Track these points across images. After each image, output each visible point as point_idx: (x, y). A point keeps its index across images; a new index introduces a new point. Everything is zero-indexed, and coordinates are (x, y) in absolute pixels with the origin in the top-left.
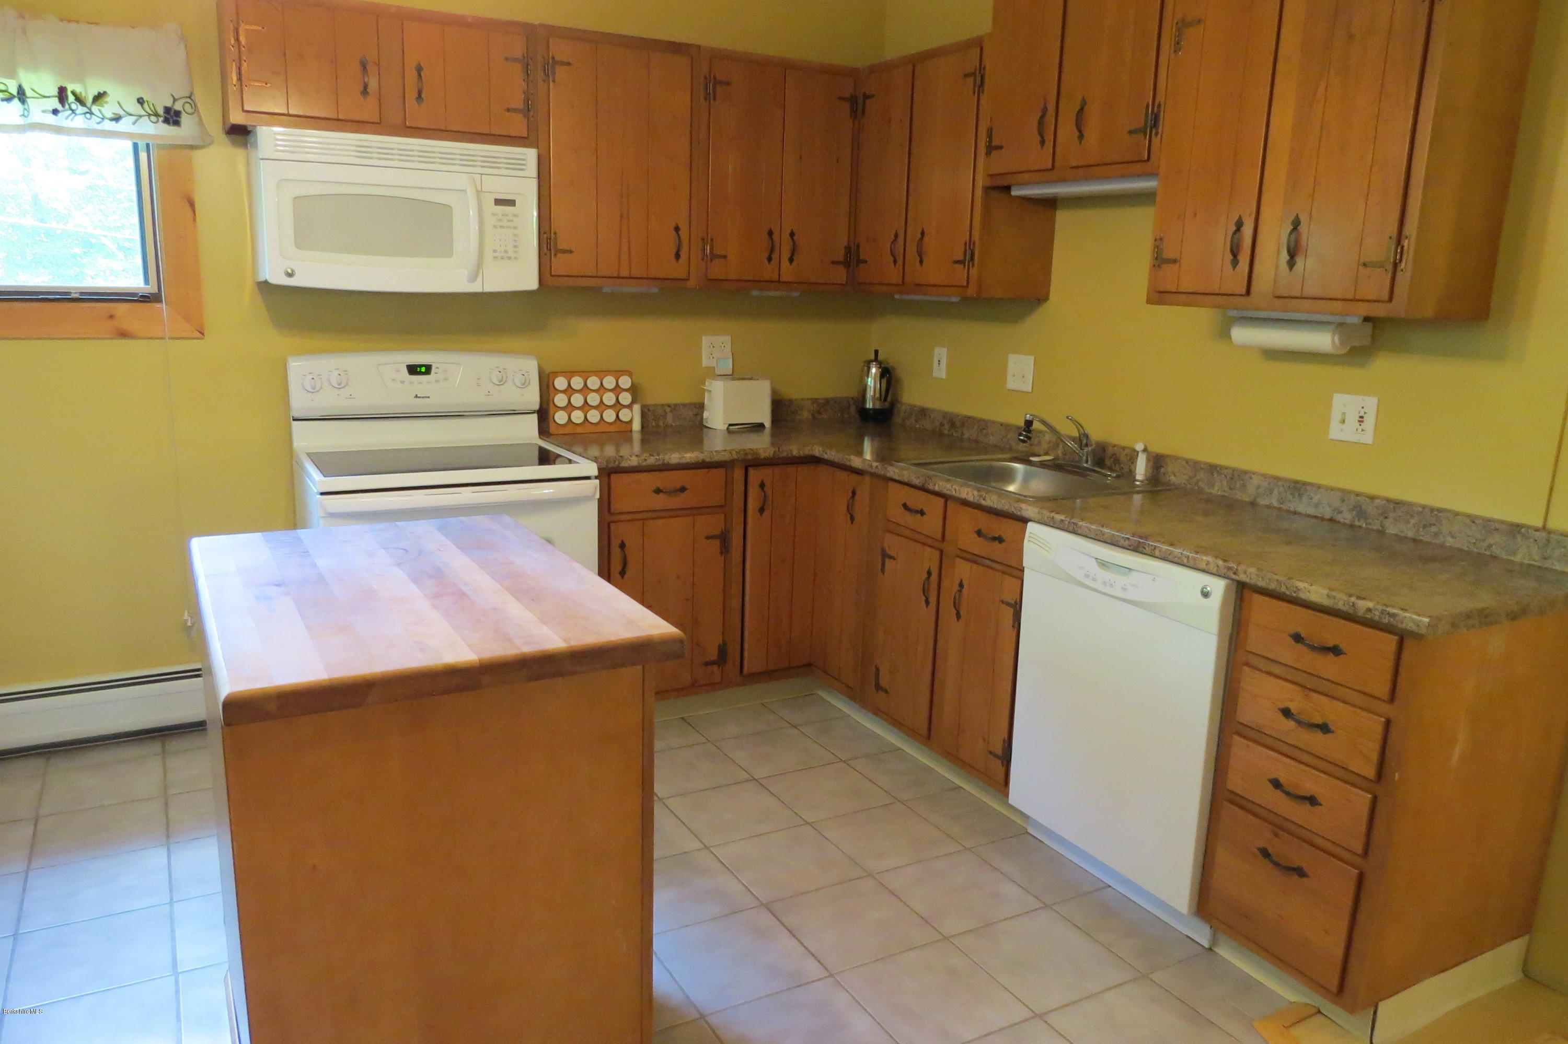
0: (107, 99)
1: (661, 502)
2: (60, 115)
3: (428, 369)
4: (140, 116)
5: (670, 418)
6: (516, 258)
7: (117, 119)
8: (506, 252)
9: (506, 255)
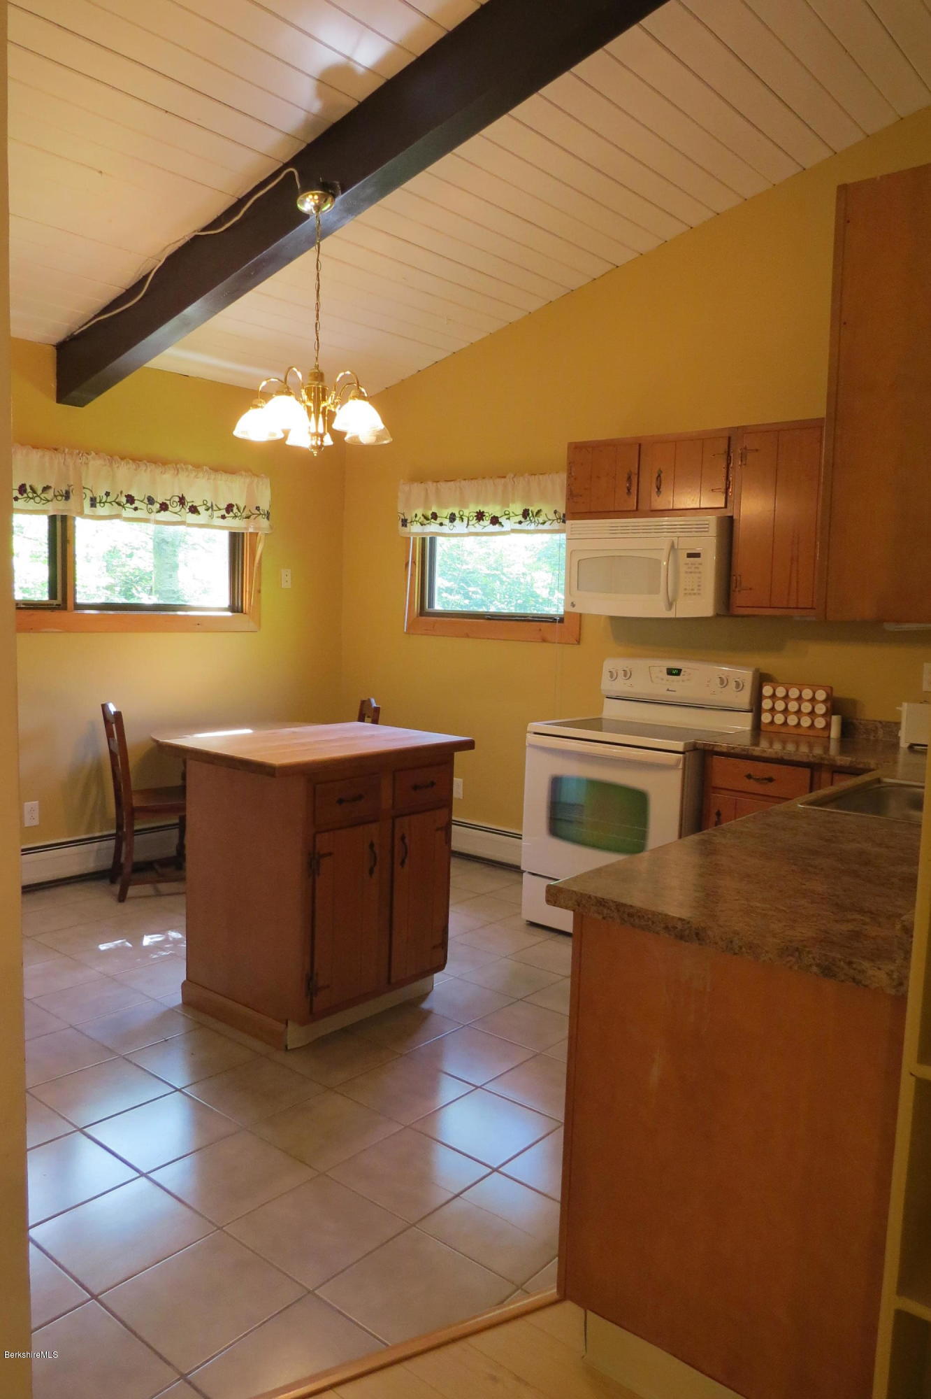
0: (542, 513)
1: (753, 786)
2: (523, 524)
3: (680, 671)
4: (553, 520)
5: (880, 733)
6: (699, 594)
7: (544, 523)
8: (692, 590)
9: (693, 592)
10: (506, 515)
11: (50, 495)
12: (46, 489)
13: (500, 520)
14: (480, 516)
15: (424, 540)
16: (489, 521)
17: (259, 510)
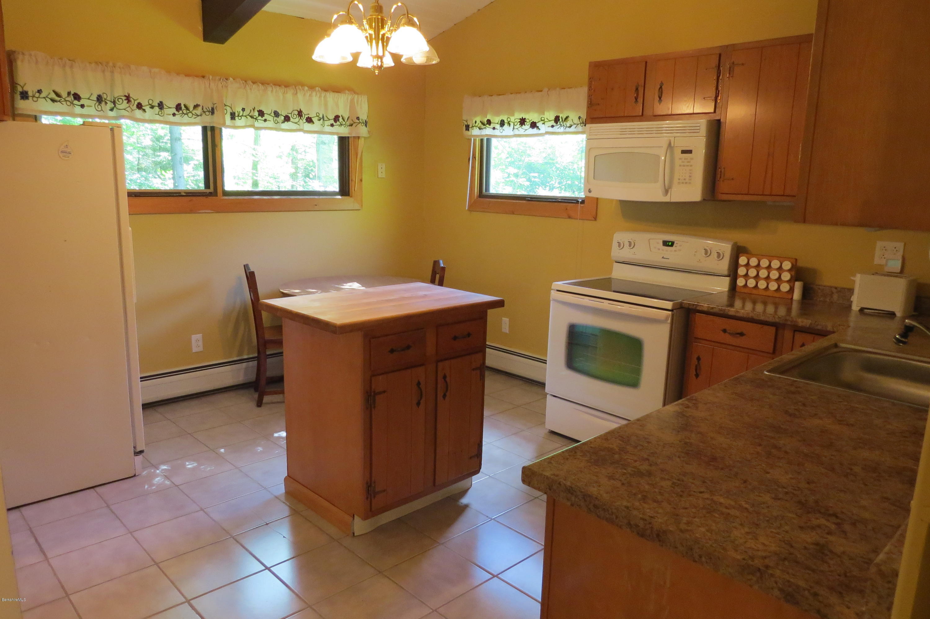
0: (569, 119)
1: (728, 339)
2: (554, 127)
3: (673, 243)
4: (578, 124)
5: (835, 297)
6: (690, 183)
7: (570, 127)
8: (685, 179)
9: (685, 181)
10: (542, 120)
11: (199, 111)
12: (196, 107)
13: (538, 125)
14: (523, 122)
15: (482, 140)
16: (529, 126)
17: (359, 120)
